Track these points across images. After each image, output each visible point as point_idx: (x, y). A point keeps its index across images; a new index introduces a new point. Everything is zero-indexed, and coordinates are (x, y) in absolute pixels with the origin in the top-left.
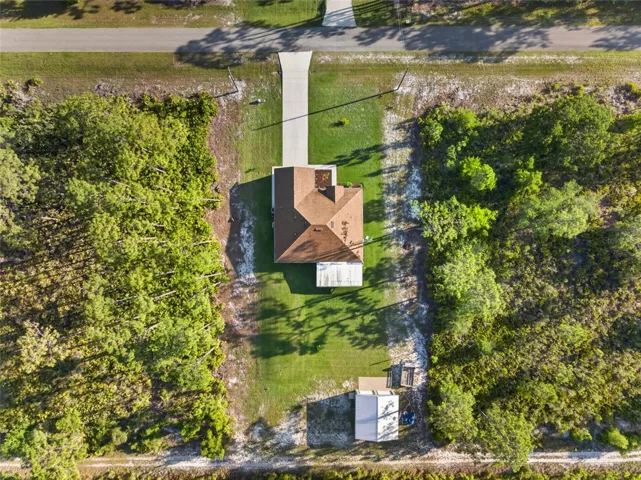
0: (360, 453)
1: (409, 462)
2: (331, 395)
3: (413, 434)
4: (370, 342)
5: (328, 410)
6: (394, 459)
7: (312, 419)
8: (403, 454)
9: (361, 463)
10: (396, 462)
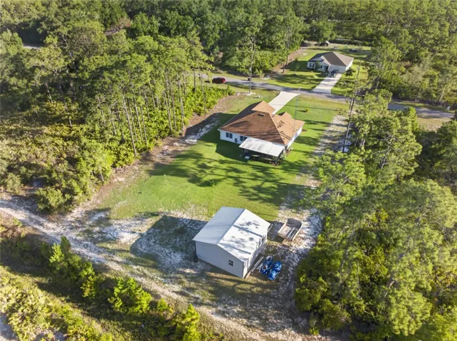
0: (181, 283)
1: (243, 329)
2: (195, 218)
3: (267, 295)
4: (260, 198)
5: (182, 228)
6: (222, 314)
7: (159, 228)
8: (239, 315)
9: (175, 296)
10: (223, 320)
